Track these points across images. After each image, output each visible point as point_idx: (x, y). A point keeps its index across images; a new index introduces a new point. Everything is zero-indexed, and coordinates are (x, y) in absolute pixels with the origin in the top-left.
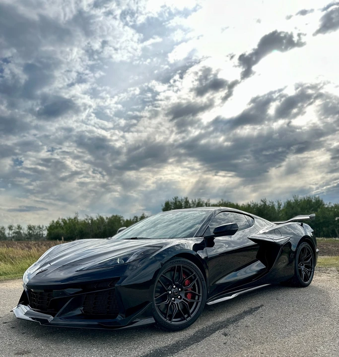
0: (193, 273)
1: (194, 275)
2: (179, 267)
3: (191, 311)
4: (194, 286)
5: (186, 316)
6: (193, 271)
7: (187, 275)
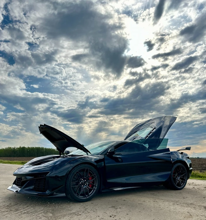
0: (94, 174)
1: (95, 175)
2: (87, 170)
3: (90, 194)
4: (94, 181)
5: (87, 196)
6: (94, 172)
7: (91, 174)
